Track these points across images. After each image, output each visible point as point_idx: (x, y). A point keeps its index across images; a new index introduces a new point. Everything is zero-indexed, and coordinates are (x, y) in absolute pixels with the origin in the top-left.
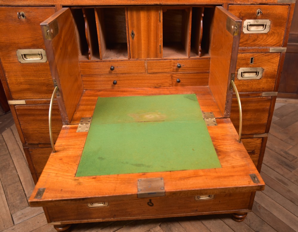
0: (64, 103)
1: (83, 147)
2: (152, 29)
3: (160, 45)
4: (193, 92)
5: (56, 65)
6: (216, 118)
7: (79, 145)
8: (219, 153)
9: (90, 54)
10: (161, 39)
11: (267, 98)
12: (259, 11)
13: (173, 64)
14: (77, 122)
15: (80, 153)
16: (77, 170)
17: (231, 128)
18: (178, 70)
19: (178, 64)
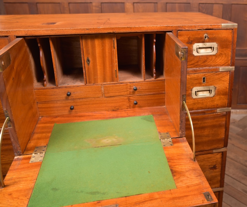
2: (107, 55)
3: (116, 69)
4: (150, 113)
6: (171, 138)
8: (175, 174)
9: (45, 81)
10: (117, 64)
11: (222, 114)
12: (206, 36)
13: (129, 87)
14: (30, 152)
17: (186, 148)
18: (134, 93)
19: (134, 87)
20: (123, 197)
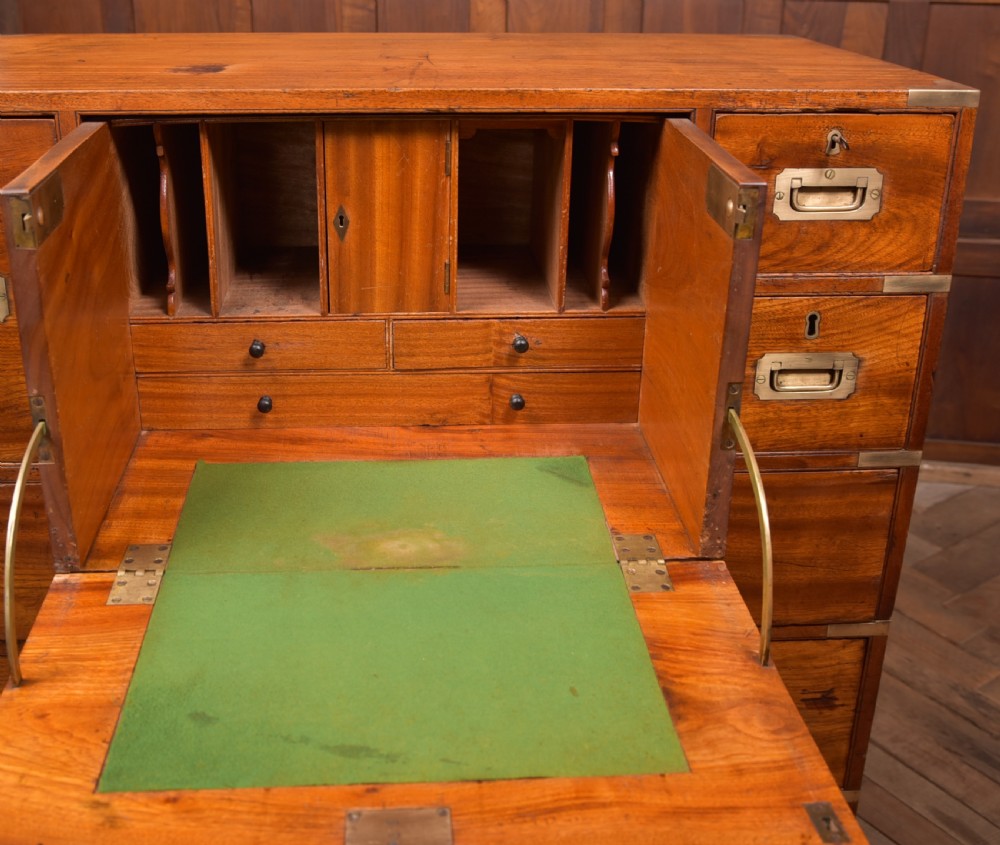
0: (66, 488)
1: (132, 666)
2: (418, 203)
3: (447, 261)
4: (575, 450)
5: (47, 344)
6: (666, 561)
7: (117, 657)
9: (171, 291)
10: (453, 241)
11: (879, 474)
12: (837, 138)
13: (496, 337)
14: (109, 564)
15: (119, 690)
16: (103, 765)
18: (516, 361)
19: (516, 336)
20: (467, 781)
